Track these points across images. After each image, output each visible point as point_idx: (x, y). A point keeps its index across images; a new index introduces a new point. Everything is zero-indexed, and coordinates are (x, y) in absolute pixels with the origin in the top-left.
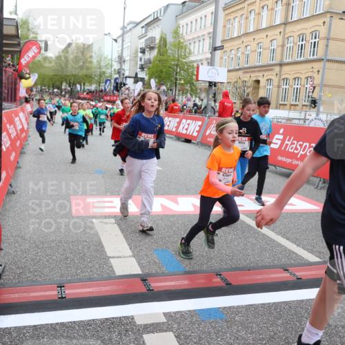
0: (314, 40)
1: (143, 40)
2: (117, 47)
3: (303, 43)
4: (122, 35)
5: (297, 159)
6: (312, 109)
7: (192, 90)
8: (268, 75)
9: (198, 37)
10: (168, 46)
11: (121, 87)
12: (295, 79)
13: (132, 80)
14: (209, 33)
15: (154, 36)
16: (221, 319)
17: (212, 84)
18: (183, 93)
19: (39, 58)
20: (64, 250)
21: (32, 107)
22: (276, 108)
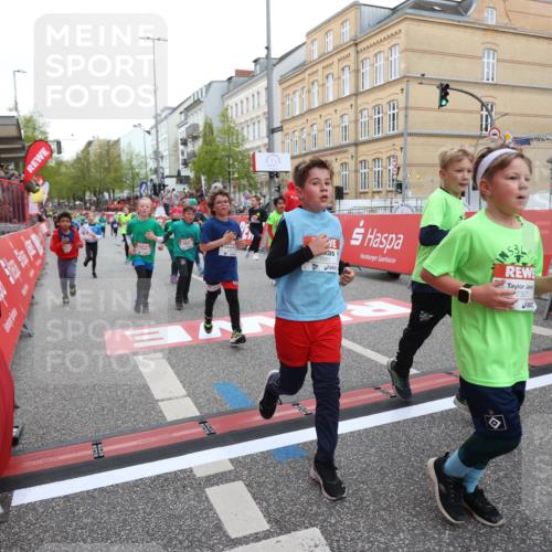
0: (392, 112)
1: (183, 129)
2: (150, 140)
3: (381, 115)
4: (156, 126)
5: (384, 256)
6: (399, 195)
7: (250, 185)
8: (342, 158)
9: (252, 119)
10: (215, 132)
11: (160, 190)
12: (374, 160)
13: (174, 180)
14: (264, 114)
15: (196, 122)
16: (302, 457)
17: (273, 175)
18: (239, 190)
19: (52, 163)
20: (99, 399)
21: (49, 227)
22: (356, 198)
